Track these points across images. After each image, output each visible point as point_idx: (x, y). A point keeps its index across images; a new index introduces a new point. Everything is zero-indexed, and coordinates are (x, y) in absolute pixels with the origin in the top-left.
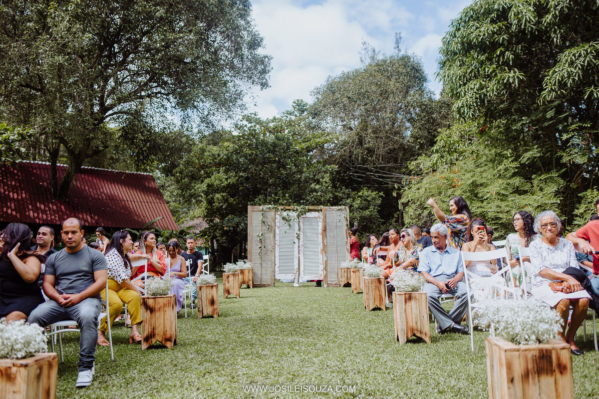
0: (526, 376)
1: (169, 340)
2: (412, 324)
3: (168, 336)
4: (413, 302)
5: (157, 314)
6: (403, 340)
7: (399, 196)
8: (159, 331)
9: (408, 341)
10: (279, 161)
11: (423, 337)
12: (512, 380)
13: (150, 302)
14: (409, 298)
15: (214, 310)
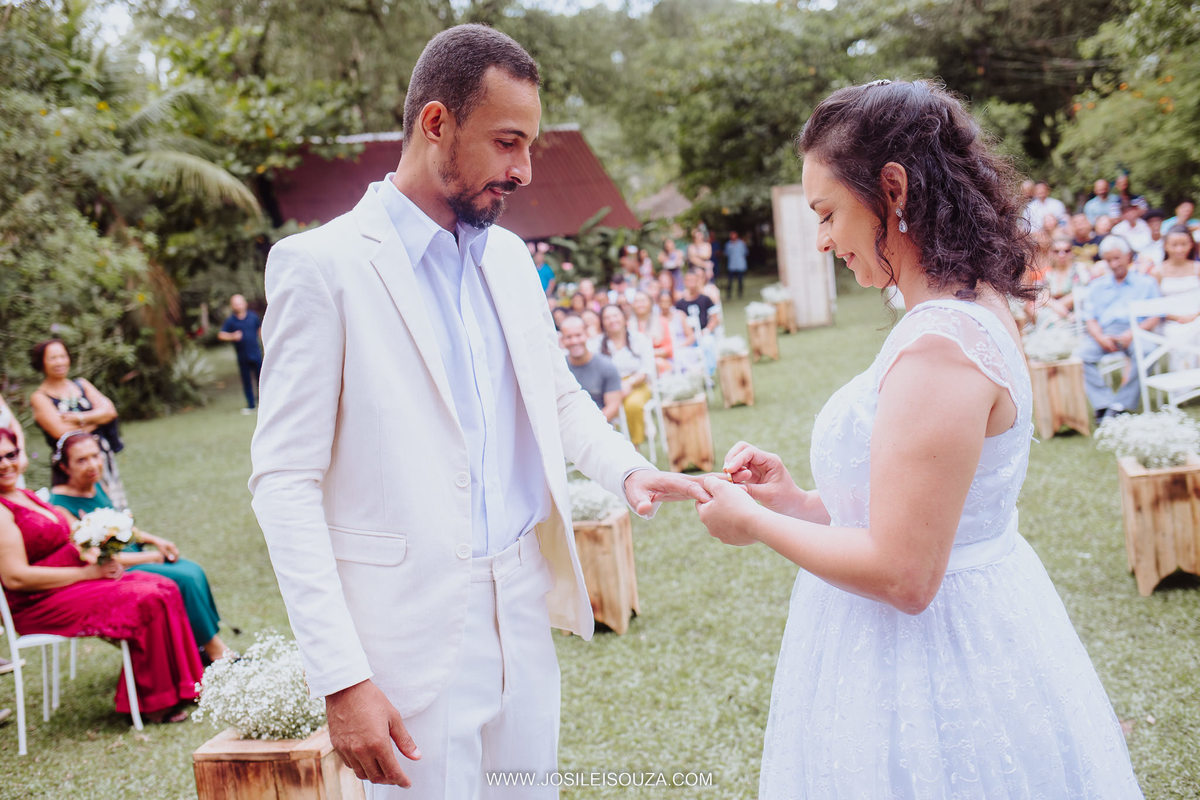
0: (1156, 503)
1: (705, 460)
2: (1061, 409)
3: (704, 455)
4: (1060, 380)
5: (686, 427)
6: (1047, 433)
7: (1056, 140)
8: (691, 450)
9: (1057, 435)
10: (816, 76)
11: (1079, 428)
12: (1139, 509)
13: (675, 412)
14: (1054, 372)
15: (748, 395)
